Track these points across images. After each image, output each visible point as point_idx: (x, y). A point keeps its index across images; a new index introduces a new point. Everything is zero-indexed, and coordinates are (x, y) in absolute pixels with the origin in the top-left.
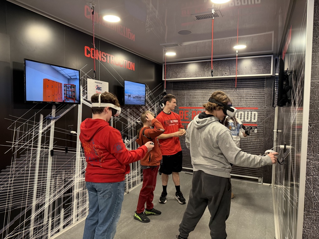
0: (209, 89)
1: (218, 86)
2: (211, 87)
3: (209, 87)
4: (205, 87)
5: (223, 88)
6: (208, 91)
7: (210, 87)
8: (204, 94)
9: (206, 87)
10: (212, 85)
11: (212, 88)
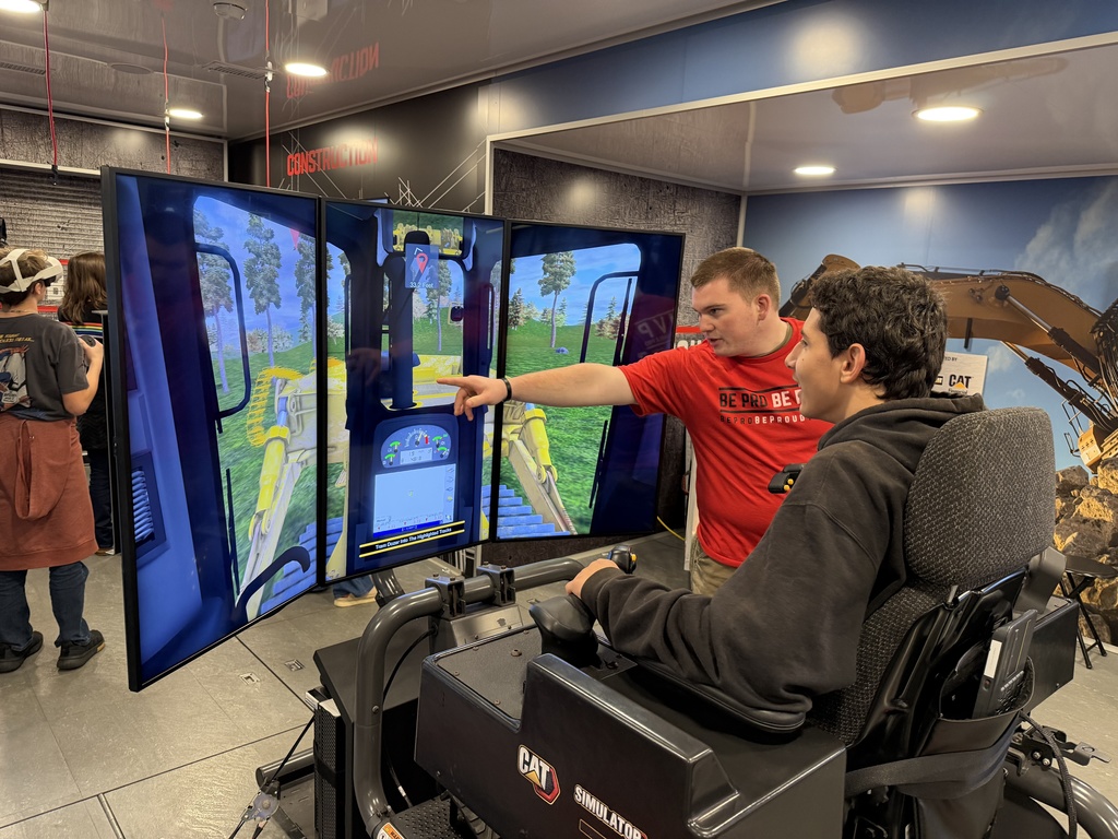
0: (31, 198)
1: (63, 196)
2: (39, 193)
3: (30, 192)
4: (17, 191)
5: (80, 203)
6: (27, 206)
7: (34, 193)
8: (14, 214)
9: (21, 191)
10: (43, 188)
11: (44, 200)
